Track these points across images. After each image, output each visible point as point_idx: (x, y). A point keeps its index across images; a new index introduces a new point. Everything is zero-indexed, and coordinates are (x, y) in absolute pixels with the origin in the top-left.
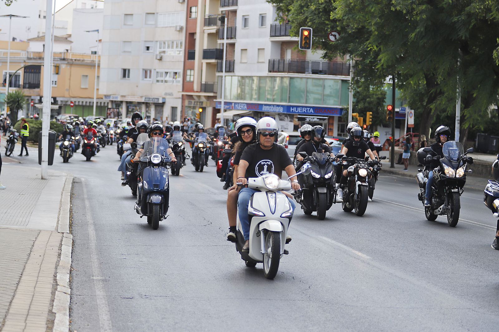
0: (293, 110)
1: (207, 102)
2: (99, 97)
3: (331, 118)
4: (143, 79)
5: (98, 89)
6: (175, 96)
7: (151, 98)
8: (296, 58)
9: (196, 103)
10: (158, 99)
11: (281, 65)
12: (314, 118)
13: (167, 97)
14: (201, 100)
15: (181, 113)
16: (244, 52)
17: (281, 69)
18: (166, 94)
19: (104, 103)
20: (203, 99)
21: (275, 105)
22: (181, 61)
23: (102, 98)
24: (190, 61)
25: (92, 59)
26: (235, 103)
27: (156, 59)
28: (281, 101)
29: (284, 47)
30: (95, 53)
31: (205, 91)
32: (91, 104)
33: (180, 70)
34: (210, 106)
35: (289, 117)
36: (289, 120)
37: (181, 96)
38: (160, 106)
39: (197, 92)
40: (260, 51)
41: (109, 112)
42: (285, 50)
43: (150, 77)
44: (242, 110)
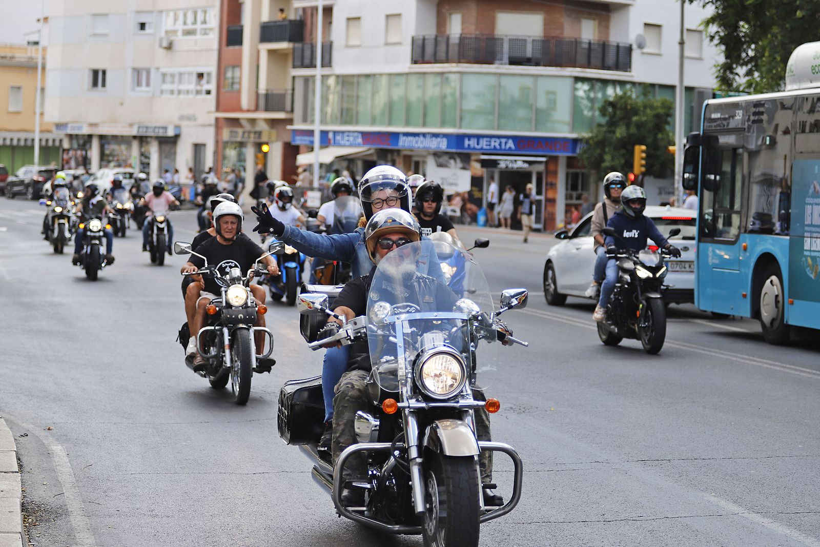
0: (469, 145)
1: (270, 133)
2: (44, 128)
3: (553, 160)
4: (133, 90)
5: (42, 114)
6: (200, 121)
7: (151, 127)
8: (472, 30)
9: (246, 135)
10: (165, 128)
11: (442, 48)
12: (515, 161)
13: (184, 123)
14: (258, 128)
15: (214, 156)
16: (352, 23)
17: (442, 55)
18: (182, 118)
19: (54, 141)
20: (263, 127)
21: (429, 133)
22: (212, 50)
23: (49, 131)
24: (231, 48)
25: (29, 55)
26: (335, 133)
27: (161, 46)
28: (443, 124)
29: (444, 10)
30: (36, 43)
31: (267, 109)
32: (29, 143)
33: (211, 67)
34: (277, 140)
35: (458, 160)
36: (460, 164)
37: (213, 121)
38: (169, 143)
39: (248, 111)
40: (391, 20)
41: (65, 157)
42: (448, 15)
43: (148, 85)
44: (351, 146)
